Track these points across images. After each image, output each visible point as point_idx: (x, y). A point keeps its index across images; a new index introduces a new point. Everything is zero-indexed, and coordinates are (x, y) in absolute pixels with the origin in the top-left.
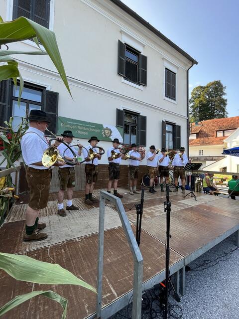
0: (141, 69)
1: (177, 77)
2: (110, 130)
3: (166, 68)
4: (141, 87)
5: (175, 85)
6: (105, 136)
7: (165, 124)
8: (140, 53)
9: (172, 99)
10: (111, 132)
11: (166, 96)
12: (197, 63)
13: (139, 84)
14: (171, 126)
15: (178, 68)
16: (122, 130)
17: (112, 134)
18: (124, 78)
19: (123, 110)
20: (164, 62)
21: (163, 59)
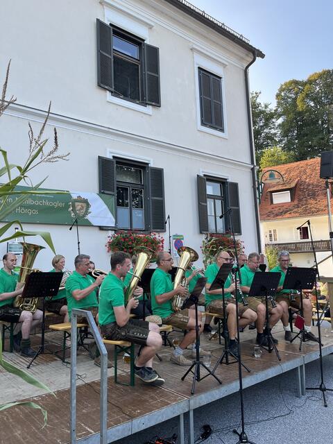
0: (147, 72)
1: (224, 83)
2: (86, 201)
3: (199, 68)
4: (149, 109)
5: (221, 101)
6: (76, 214)
7: (202, 181)
8: (144, 40)
9: (216, 129)
10: (88, 206)
11: (203, 124)
12: (262, 56)
13: (145, 104)
14: (219, 185)
15: (224, 66)
16: (113, 200)
17: (90, 210)
18: (112, 92)
19: (112, 158)
20: (196, 55)
21: (191, 49)
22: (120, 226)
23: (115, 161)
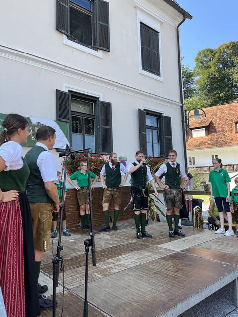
0: (98, 22)
1: (160, 35)
3: (141, 23)
4: (99, 53)
5: (159, 52)
6: (35, 138)
7: (143, 115)
9: (154, 73)
11: (144, 68)
12: (191, 17)
13: (96, 49)
15: (161, 23)
18: (68, 36)
19: (68, 92)
20: (138, 12)
21: (135, 7)
22: (74, 149)
23: (70, 94)
